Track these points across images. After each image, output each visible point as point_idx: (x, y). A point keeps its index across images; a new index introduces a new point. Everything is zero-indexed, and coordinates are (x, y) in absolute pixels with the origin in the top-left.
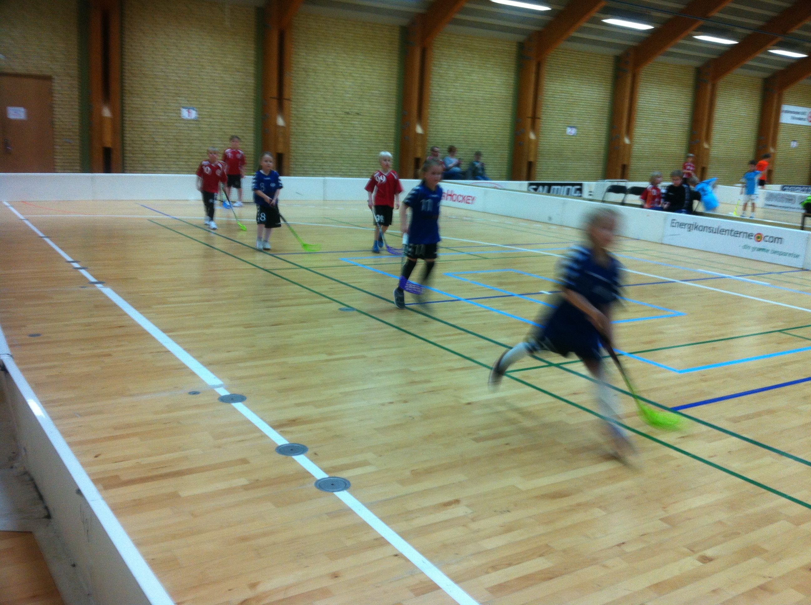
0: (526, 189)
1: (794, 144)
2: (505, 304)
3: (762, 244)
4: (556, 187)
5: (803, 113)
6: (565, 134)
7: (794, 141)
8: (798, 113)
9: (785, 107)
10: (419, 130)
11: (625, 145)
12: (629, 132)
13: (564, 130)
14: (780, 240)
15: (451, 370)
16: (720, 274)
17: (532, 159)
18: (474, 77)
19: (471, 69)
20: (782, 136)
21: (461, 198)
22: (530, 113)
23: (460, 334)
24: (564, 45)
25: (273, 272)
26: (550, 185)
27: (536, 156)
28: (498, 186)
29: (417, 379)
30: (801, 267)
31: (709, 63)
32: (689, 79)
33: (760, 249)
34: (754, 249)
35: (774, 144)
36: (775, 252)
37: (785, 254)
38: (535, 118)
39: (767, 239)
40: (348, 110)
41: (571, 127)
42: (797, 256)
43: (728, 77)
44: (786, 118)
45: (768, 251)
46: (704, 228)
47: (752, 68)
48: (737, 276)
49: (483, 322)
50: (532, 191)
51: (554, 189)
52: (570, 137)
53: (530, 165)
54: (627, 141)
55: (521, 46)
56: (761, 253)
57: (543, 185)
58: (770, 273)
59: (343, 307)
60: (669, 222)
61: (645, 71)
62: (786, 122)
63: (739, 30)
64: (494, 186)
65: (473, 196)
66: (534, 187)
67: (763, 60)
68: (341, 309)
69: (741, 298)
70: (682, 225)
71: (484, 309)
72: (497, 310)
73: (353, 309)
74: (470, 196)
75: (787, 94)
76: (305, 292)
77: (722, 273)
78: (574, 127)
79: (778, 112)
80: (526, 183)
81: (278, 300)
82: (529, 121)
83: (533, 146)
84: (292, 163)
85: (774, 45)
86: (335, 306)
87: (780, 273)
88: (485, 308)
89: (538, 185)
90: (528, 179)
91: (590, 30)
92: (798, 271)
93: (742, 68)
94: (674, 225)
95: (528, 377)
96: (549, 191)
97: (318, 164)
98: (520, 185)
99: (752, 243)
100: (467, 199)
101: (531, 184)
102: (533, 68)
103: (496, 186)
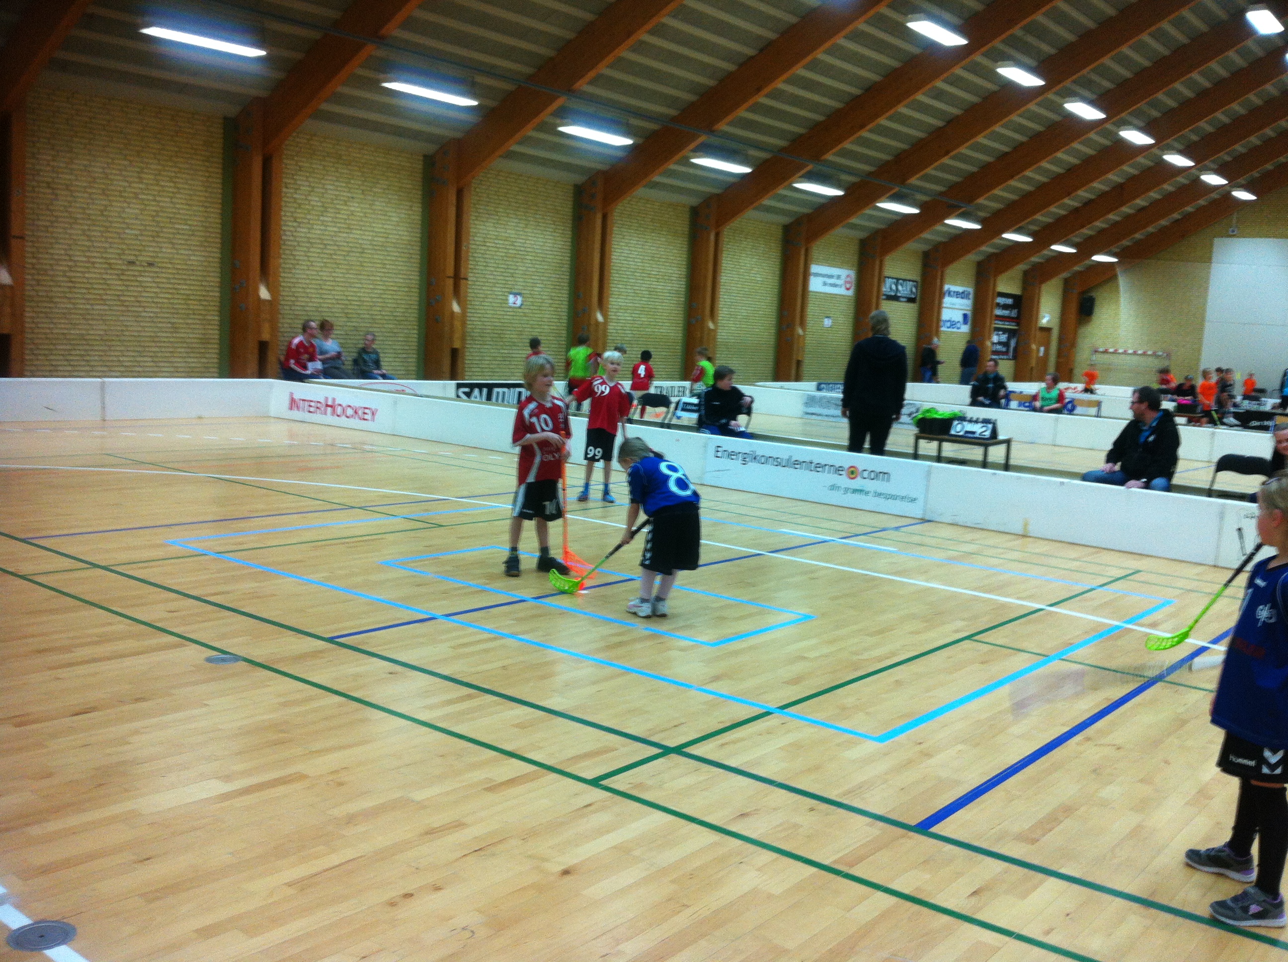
0: (453, 395)
1: (827, 322)
2: (520, 620)
3: (858, 483)
4: (500, 390)
5: (839, 277)
6: (506, 305)
7: (827, 317)
8: (831, 277)
9: (814, 268)
10: (264, 293)
11: (597, 323)
12: (602, 303)
13: (504, 298)
14: (886, 475)
15: (493, 788)
16: (820, 536)
17: (457, 345)
18: (354, 206)
19: (349, 195)
20: (812, 309)
21: (350, 412)
22: (450, 271)
23: (469, 697)
24: (499, 164)
25: (40, 579)
26: (490, 387)
27: (463, 339)
28: (408, 391)
29: (436, 820)
30: (920, 516)
31: (709, 201)
32: (683, 225)
33: (855, 491)
34: (846, 490)
35: (803, 324)
36: (879, 495)
37: (894, 497)
38: (458, 278)
39: (866, 474)
40: (132, 258)
41: (515, 294)
42: (914, 500)
43: (736, 223)
44: (816, 285)
45: (867, 493)
46: (767, 460)
47: (769, 209)
48: (842, 538)
49: (500, 664)
50: (464, 397)
51: (498, 393)
52: (515, 310)
53: (455, 354)
54: (600, 318)
55: (430, 162)
56: (857, 496)
57: (480, 386)
58: (884, 530)
59: (214, 653)
60: (711, 451)
61: (620, 210)
62: (815, 290)
63: (753, 152)
64: (400, 388)
65: (373, 407)
66: (467, 390)
67: (783, 199)
68: (209, 660)
69: (874, 579)
70: (731, 455)
71: (486, 636)
72: (513, 635)
73: (236, 658)
74: (367, 408)
75: (818, 248)
76: (122, 625)
77: (819, 534)
78: (520, 294)
79: (806, 275)
80: (453, 383)
81: (68, 649)
82: (450, 282)
83: (457, 324)
84: (27, 352)
85: (800, 177)
86: (194, 654)
87: (897, 528)
88: (490, 632)
89: (472, 386)
90: (452, 378)
91: (538, 143)
92: (917, 524)
93: (755, 209)
94: (719, 454)
95: (640, 786)
96: (489, 398)
97: (78, 352)
98: (444, 386)
99: (843, 481)
100: (362, 413)
101: (459, 386)
102: (453, 198)
103: (404, 388)
